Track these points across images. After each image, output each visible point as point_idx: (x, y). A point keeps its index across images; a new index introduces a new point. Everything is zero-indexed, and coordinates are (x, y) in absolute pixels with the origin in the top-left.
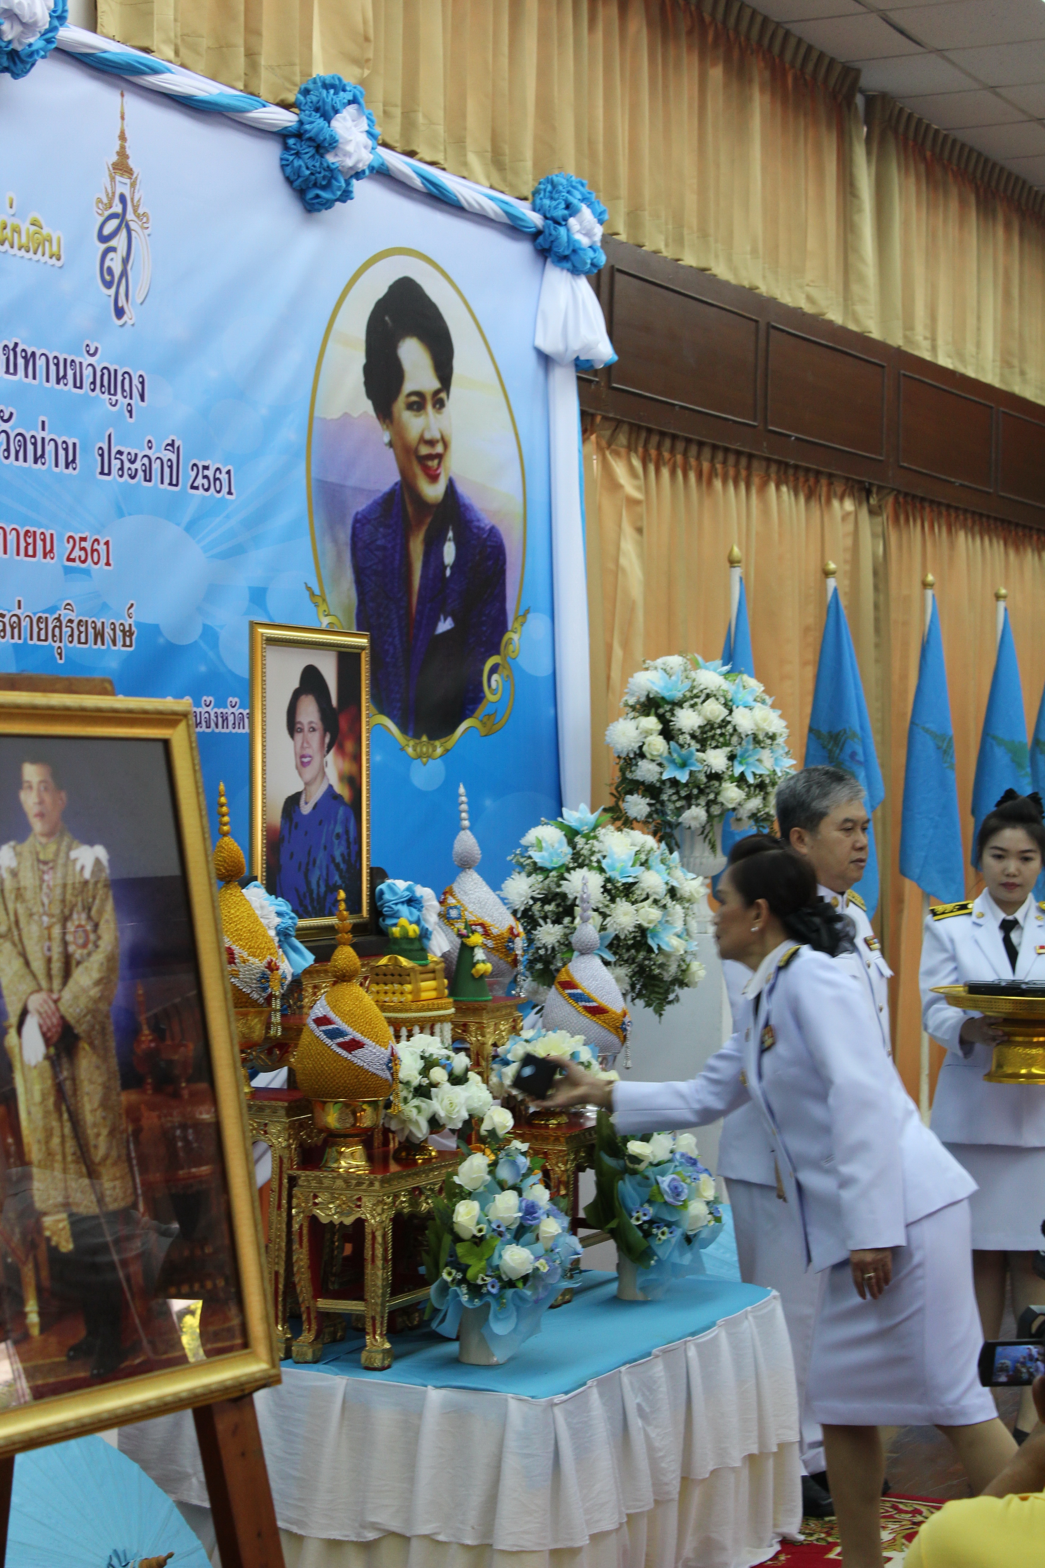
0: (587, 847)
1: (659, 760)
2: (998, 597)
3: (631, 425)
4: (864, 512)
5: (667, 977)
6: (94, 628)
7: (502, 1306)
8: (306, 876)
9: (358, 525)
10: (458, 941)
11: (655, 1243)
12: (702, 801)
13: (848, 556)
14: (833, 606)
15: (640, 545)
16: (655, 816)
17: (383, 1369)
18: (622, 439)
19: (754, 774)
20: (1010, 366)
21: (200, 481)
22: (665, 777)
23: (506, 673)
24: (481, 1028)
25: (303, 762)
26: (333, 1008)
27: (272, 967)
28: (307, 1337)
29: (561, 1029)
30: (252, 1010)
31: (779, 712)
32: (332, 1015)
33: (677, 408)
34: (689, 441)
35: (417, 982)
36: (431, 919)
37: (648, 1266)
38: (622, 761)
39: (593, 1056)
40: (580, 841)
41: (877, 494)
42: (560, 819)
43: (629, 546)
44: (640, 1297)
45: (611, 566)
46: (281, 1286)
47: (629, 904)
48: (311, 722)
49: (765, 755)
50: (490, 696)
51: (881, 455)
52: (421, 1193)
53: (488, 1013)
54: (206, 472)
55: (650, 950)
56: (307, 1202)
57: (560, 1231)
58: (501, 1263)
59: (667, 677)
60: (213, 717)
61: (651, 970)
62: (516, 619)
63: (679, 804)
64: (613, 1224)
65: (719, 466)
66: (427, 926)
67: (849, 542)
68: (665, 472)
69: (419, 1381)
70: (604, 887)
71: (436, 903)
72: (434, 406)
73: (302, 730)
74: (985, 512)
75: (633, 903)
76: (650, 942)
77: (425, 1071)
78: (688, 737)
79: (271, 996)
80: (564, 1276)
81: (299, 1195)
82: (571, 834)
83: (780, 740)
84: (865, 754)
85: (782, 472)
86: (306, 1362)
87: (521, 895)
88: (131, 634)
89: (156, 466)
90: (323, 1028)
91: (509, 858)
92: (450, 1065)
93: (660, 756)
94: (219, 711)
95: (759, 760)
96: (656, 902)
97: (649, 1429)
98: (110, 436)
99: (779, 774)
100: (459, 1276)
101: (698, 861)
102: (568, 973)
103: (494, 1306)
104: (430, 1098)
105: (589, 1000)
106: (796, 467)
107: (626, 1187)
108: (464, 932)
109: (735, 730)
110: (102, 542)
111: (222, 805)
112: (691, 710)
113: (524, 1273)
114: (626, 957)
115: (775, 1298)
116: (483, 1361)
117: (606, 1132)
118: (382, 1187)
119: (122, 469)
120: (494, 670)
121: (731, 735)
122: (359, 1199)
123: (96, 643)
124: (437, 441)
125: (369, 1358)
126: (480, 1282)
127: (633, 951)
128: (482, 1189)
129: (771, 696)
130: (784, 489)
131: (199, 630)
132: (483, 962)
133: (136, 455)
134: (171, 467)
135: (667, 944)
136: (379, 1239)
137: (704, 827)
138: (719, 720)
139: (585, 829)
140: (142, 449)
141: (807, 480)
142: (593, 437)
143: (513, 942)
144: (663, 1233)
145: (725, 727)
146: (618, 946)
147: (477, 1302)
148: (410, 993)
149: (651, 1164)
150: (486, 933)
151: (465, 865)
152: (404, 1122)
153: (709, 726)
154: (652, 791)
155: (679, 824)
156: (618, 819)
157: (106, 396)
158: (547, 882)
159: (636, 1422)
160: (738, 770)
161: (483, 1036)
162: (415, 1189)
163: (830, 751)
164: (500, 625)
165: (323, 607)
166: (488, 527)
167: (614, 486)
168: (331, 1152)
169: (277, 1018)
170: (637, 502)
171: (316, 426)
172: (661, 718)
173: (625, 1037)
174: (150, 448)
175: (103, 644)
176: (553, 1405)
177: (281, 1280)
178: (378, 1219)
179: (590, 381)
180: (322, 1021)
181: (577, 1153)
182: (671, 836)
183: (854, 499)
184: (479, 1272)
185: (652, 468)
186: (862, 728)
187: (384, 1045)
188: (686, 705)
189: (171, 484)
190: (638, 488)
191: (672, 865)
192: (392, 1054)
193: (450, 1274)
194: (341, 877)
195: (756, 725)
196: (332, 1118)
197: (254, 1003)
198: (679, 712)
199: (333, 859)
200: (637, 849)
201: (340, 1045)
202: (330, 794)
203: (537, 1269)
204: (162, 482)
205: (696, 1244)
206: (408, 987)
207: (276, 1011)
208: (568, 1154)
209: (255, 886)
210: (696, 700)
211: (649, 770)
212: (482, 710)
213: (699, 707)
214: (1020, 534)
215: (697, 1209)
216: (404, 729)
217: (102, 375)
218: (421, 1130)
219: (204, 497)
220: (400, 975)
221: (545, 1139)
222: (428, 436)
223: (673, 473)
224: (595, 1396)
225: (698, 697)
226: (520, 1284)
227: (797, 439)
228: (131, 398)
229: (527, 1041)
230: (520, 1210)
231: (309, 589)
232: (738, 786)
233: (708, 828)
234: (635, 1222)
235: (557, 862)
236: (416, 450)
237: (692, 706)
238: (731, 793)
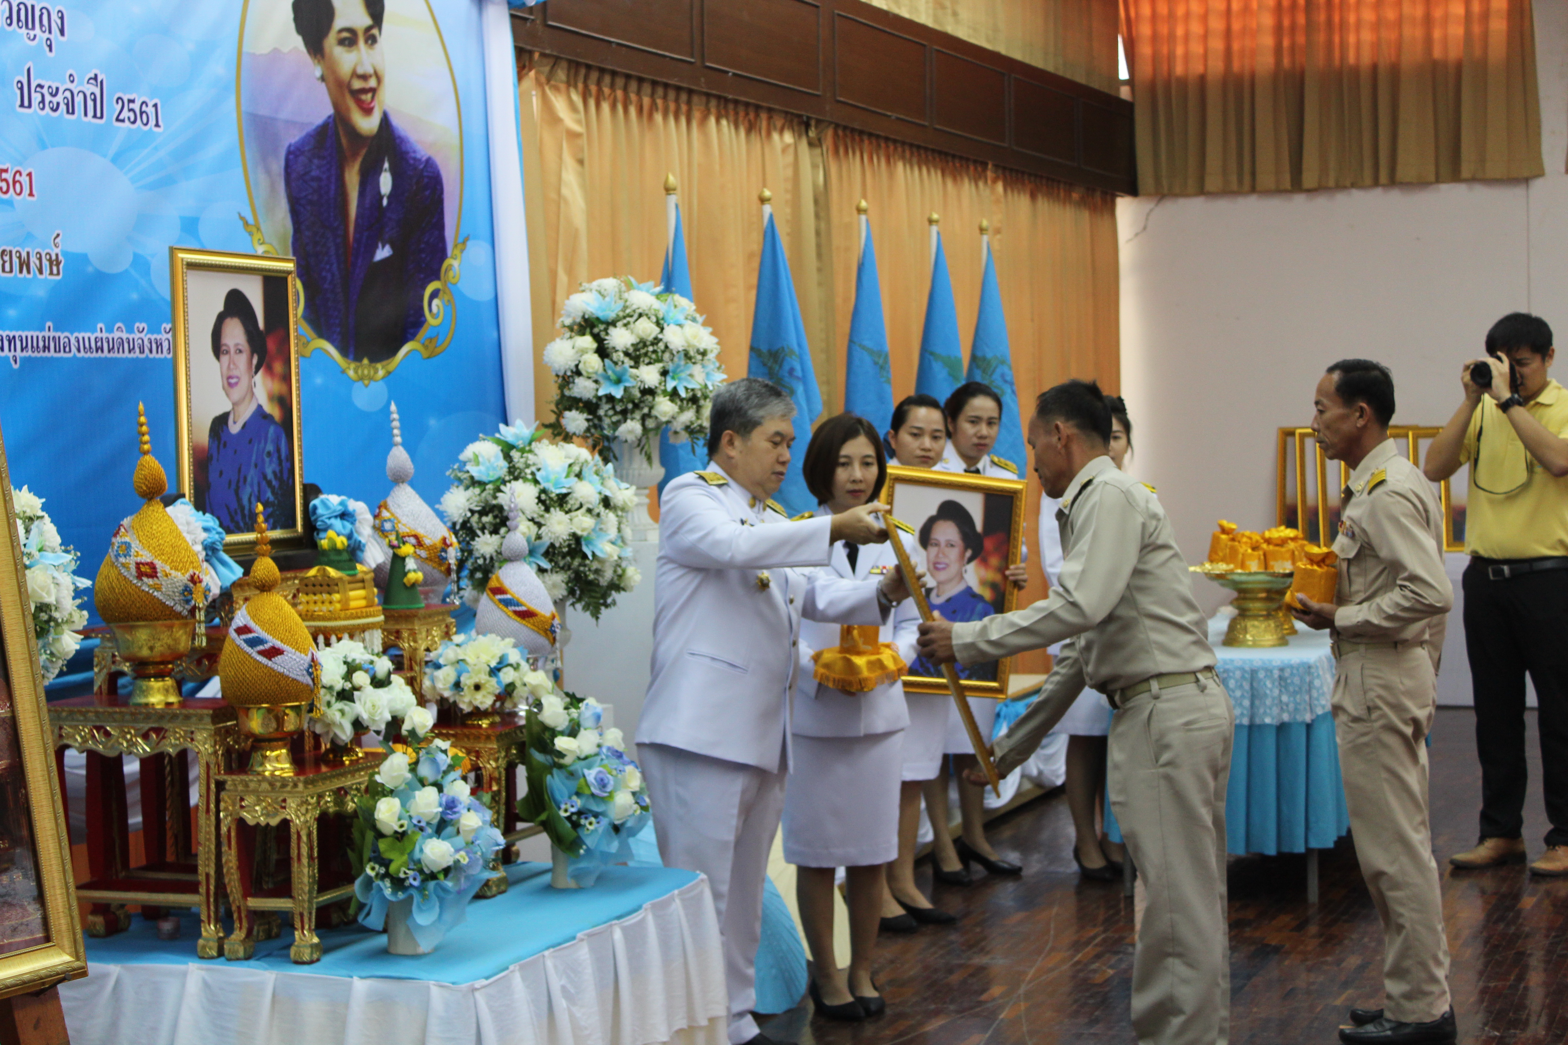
0: (523, 460)
1: (595, 377)
2: (931, 222)
3: (570, 61)
4: (804, 143)
5: (604, 582)
6: (20, 257)
7: (425, 898)
8: (237, 493)
9: (291, 157)
10: (390, 552)
11: (583, 833)
12: (638, 415)
13: (789, 186)
14: (769, 231)
15: (581, 176)
16: (593, 430)
17: (311, 962)
18: (561, 74)
19: (687, 389)
20: (943, 7)
21: (125, 114)
22: (601, 393)
23: (446, 298)
24: (413, 634)
25: (230, 383)
26: (253, 617)
27: (194, 580)
28: (238, 935)
29: (491, 632)
30: (177, 622)
31: (710, 329)
32: (252, 624)
33: (614, 46)
34: (628, 77)
35: (345, 591)
36: (365, 531)
37: (578, 855)
38: (560, 380)
39: (522, 657)
40: (515, 454)
41: (816, 127)
42: (497, 435)
43: (570, 176)
44: (572, 884)
45: (553, 195)
46: (212, 888)
47: (562, 513)
48: (237, 345)
49: (697, 370)
50: (430, 320)
51: (818, 90)
52: (346, 793)
53: (419, 619)
54: (132, 106)
55: (585, 556)
56: (234, 805)
57: (480, 824)
58: (423, 857)
59: (600, 297)
60: (146, 342)
61: (586, 576)
62: (456, 246)
63: (615, 419)
64: (543, 817)
65: (659, 102)
66: (360, 538)
67: (790, 172)
68: (606, 107)
69: (344, 972)
70: (539, 498)
71: (369, 517)
72: (366, 42)
73: (228, 352)
74: (922, 144)
75: (567, 513)
76: (585, 549)
77: (348, 676)
78: (621, 355)
79: (194, 608)
80: (486, 866)
81: (226, 798)
82: (507, 449)
83: (711, 356)
84: (803, 370)
85: (722, 106)
86: (238, 959)
87: (459, 508)
88: (58, 264)
89: (79, 99)
90: (244, 637)
91: (448, 473)
92: (373, 669)
93: (596, 373)
94: (153, 337)
95: (691, 375)
96: (589, 511)
97: (574, 1009)
98: (29, 70)
99: (711, 388)
100: (382, 871)
101: (636, 473)
102: (498, 579)
103: (417, 898)
104: (353, 701)
105: (518, 604)
106: (736, 102)
107: (555, 782)
108: (395, 542)
109: (667, 347)
110: (24, 173)
111: (142, 425)
112: (623, 330)
113: (445, 865)
114: (561, 563)
115: (702, 880)
116: (410, 952)
117: (536, 729)
118: (306, 787)
119: (43, 101)
120: (435, 294)
121: (663, 352)
122: (284, 801)
123: (21, 271)
124: (370, 76)
125: (298, 953)
126: (402, 875)
127: (568, 558)
128: (403, 786)
129: (701, 315)
130: (724, 122)
131: (131, 258)
132: (415, 571)
133: (57, 89)
134: (95, 100)
135: (602, 551)
136: (304, 838)
137: (640, 440)
138: (651, 338)
139: (520, 444)
140: (63, 83)
141: (747, 114)
142: (532, 74)
143: (446, 552)
144: (591, 824)
145: (657, 344)
146: (554, 554)
147: (401, 895)
148: (339, 602)
149: (579, 758)
150: (419, 544)
151: (398, 479)
152: (328, 725)
153: (643, 343)
154: (590, 407)
155: (615, 438)
156: (559, 434)
157: (24, 31)
158: (484, 495)
159: (561, 1003)
160: (670, 385)
161: (415, 641)
162: (340, 789)
163: (770, 368)
164: (438, 252)
165: (257, 236)
166: (424, 159)
167: (553, 119)
168: (257, 756)
169: (201, 629)
170: (578, 135)
171: (245, 60)
172: (597, 338)
173: (554, 639)
174: (72, 82)
175: (29, 272)
176: (474, 990)
177: (212, 881)
178: (302, 819)
179: (526, 19)
180: (243, 630)
181: (508, 750)
182: (609, 449)
183: (793, 131)
184: (401, 866)
185: (592, 103)
186: (800, 345)
187: (305, 651)
188: (619, 324)
189: (95, 116)
190: (579, 122)
191: (605, 475)
192: (313, 660)
193: (373, 869)
194: (273, 493)
195: (687, 341)
196: (256, 723)
197: (178, 616)
198: (612, 330)
199: (265, 476)
200: (571, 461)
201: (260, 653)
202: (260, 413)
203: (457, 862)
204: (86, 114)
205: (623, 833)
206: (336, 597)
207: (200, 622)
208: (499, 752)
209: (182, 503)
210: (628, 319)
211: (585, 387)
212: (424, 333)
213: (632, 326)
214: (958, 165)
215: (623, 800)
216: (344, 352)
217: (19, 11)
218: (346, 733)
219: (130, 130)
220: (328, 585)
221: (477, 738)
222: (360, 71)
223: (613, 107)
224: (517, 980)
225: (631, 316)
226: (441, 876)
227: (734, 74)
228: (50, 32)
229: (458, 645)
230: (440, 805)
231: (242, 218)
232: (672, 400)
233: (644, 441)
234: (563, 814)
235: (493, 475)
236: (349, 85)
237: (625, 325)
238: (664, 407)
